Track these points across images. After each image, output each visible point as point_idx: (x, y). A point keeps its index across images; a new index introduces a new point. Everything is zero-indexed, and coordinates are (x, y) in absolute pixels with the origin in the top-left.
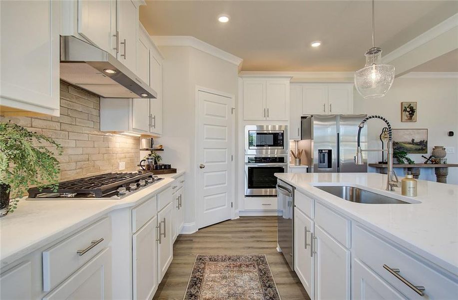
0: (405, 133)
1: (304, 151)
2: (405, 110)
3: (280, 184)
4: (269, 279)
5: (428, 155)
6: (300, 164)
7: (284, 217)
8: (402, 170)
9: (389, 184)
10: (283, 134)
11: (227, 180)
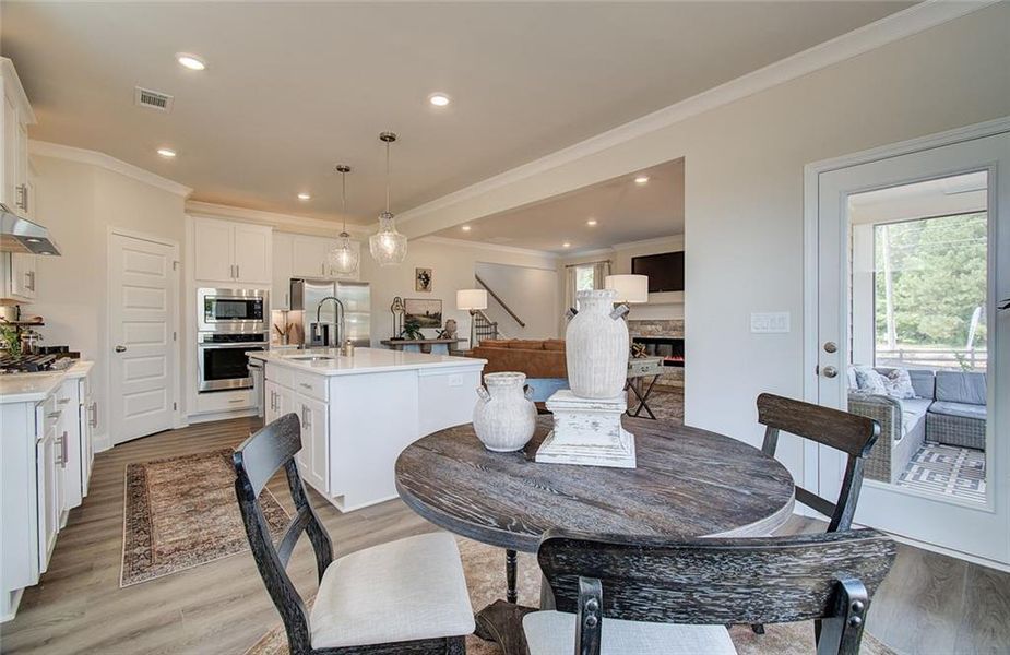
0: (421, 305)
1: (294, 327)
2: (420, 278)
3: (252, 363)
6: (288, 343)
8: (416, 346)
10: (261, 302)
11: (165, 369)
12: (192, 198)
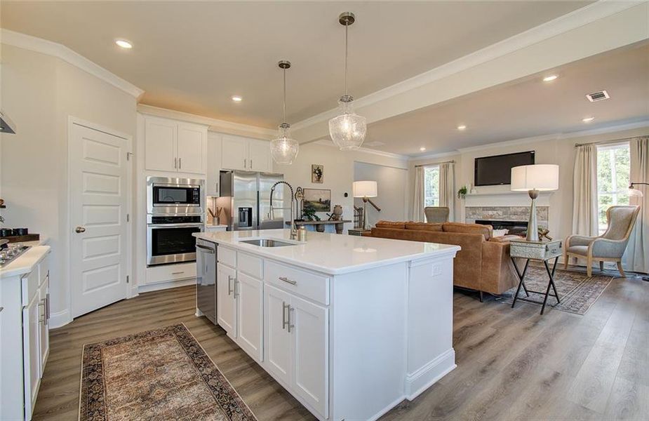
0: (315, 193)
1: (223, 210)
2: (315, 172)
3: (200, 244)
4: (190, 340)
5: (330, 213)
6: (219, 223)
7: (203, 284)
8: (313, 227)
9: (291, 234)
10: (199, 190)
11: (119, 247)
12: (142, 102)
